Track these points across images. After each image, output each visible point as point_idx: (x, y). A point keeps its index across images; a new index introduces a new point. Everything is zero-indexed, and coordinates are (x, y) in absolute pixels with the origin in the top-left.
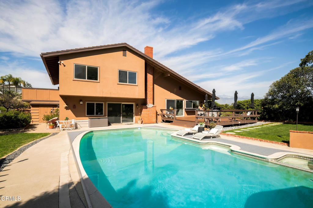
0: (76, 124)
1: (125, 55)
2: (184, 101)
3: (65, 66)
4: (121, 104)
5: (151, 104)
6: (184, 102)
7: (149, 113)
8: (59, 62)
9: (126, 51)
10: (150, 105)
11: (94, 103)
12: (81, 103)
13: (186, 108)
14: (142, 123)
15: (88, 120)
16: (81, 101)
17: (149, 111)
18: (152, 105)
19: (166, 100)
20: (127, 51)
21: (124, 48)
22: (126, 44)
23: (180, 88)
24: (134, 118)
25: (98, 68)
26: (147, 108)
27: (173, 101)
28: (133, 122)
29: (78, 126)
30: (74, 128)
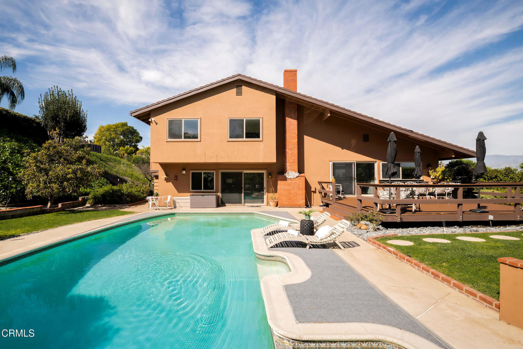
0: (174, 202)
1: (239, 93)
2: (376, 165)
3: (157, 124)
4: (241, 173)
5: (294, 172)
6: (378, 166)
7: (289, 187)
8: (150, 120)
9: (241, 86)
10: (292, 174)
11: (201, 173)
12: (184, 172)
13: (381, 179)
14: (277, 206)
15: (189, 197)
16: (184, 169)
17: (290, 185)
18: (297, 174)
19: (331, 164)
20: (243, 87)
21: (238, 83)
22: (239, 75)
23: (366, 138)
24: (265, 197)
25: (199, 120)
26: (285, 179)
27: (349, 165)
28: (263, 202)
29: (177, 205)
30: (173, 207)
